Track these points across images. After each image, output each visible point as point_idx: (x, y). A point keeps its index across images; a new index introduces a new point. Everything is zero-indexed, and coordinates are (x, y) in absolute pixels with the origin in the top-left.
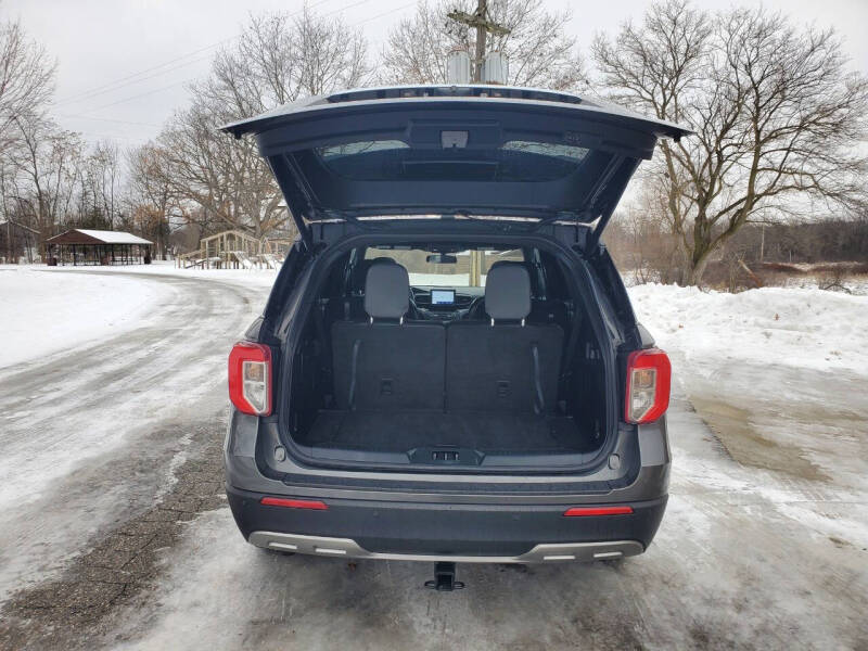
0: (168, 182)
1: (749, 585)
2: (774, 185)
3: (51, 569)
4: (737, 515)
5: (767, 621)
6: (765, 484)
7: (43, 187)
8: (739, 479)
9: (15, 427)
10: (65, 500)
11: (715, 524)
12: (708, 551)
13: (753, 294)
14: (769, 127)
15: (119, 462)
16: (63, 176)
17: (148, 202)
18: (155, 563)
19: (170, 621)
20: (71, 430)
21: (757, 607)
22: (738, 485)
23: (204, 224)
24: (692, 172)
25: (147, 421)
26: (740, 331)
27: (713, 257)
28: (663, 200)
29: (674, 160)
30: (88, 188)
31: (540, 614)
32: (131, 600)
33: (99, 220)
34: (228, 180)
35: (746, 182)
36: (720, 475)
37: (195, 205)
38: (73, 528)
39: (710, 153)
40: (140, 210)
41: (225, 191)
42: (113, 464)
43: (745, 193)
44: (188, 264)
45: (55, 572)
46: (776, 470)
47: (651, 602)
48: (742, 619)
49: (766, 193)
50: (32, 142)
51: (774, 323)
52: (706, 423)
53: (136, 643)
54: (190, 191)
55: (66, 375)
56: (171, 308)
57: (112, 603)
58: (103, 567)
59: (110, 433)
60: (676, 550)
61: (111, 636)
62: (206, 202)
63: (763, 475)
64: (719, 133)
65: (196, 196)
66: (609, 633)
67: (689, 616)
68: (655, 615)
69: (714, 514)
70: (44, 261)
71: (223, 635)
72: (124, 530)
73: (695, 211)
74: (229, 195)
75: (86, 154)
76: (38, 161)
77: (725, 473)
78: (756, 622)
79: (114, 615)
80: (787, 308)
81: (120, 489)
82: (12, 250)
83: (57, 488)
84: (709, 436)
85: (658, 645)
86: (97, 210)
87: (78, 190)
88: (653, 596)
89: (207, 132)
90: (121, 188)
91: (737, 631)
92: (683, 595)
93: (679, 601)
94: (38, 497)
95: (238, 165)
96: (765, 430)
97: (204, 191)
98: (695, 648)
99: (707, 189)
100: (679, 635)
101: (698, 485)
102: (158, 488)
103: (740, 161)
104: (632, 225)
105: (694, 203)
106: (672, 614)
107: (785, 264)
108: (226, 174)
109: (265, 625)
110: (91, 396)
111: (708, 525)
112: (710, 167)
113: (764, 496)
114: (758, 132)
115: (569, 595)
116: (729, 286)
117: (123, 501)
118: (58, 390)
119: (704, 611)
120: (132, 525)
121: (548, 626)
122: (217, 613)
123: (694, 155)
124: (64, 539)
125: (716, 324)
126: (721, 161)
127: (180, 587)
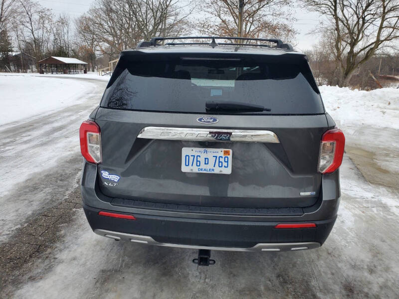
0: (94, 34)
1: (377, 257)
2: (390, 35)
3: (4, 235)
4: (369, 213)
5: (387, 280)
6: (383, 195)
7: (36, 36)
8: (369, 192)
9: (4, 155)
10: (20, 196)
11: (357, 218)
12: (352, 234)
13: (378, 91)
14: (390, 5)
15: (51, 175)
16: (45, 31)
17: (84, 44)
18: (57, 233)
19: (59, 269)
20: (31, 157)
21: (381, 271)
22: (369, 195)
23: (111, 55)
24: (349, 29)
25: (69, 153)
26: (369, 110)
27: (355, 72)
28: (331, 44)
29: (340, 23)
30: (57, 37)
31: (259, 272)
32: (41, 255)
33: (63, 52)
34: (121, 33)
35: (376, 34)
36: (359, 189)
37: (107, 45)
38: (20, 211)
39: (359, 19)
40: (82, 48)
41: (120, 38)
42: (47, 176)
43: (375, 40)
44: (103, 73)
45: (5, 237)
46: (389, 187)
47: (321, 267)
48: (372, 278)
49: (386, 40)
50: (29, 13)
51: (388, 106)
52: (351, 159)
53: (38, 282)
54: (104, 38)
55: (35, 128)
56: (91, 95)
57: (31, 256)
58: (31, 234)
59: (49, 159)
60: (335, 233)
61: (27, 277)
62: (112, 44)
63: (382, 190)
64: (364, 8)
65: (107, 41)
66: (297, 285)
67: (342, 276)
68: (323, 274)
69: (356, 212)
70: (38, 72)
71: (85, 279)
72: (46, 213)
73: (348, 49)
74: (122, 40)
75: (55, 20)
76: (33, 23)
77: (362, 188)
78: (381, 280)
79: (30, 264)
80: (395, 99)
81: (49, 190)
82: (24, 67)
83: (17, 188)
84: (352, 166)
85: (325, 294)
86: (61, 47)
87: (52, 38)
88: (322, 262)
89: (111, 9)
90: (72, 36)
91: (370, 287)
92: (340, 262)
93: (337, 266)
94: (6, 193)
95: (126, 26)
96: (383, 164)
97: (111, 38)
98: (346, 297)
99: (355, 38)
100: (337, 288)
101: (347, 195)
102: (67, 190)
103: (374, 23)
104: (315, 57)
105: (348, 45)
106: (333, 274)
107: (390, 76)
108: (121, 30)
109: (109, 273)
110: (45, 139)
111: (353, 219)
112: (358, 25)
113: (383, 202)
114: (384, 8)
115: (276, 259)
116: (361, 87)
117: (48, 197)
118: (29, 135)
119: (351, 273)
120: (50, 210)
121: (263, 279)
122: (84, 265)
123: (350, 20)
124: (14, 218)
125: (357, 107)
126: (364, 23)
127: (68, 248)
